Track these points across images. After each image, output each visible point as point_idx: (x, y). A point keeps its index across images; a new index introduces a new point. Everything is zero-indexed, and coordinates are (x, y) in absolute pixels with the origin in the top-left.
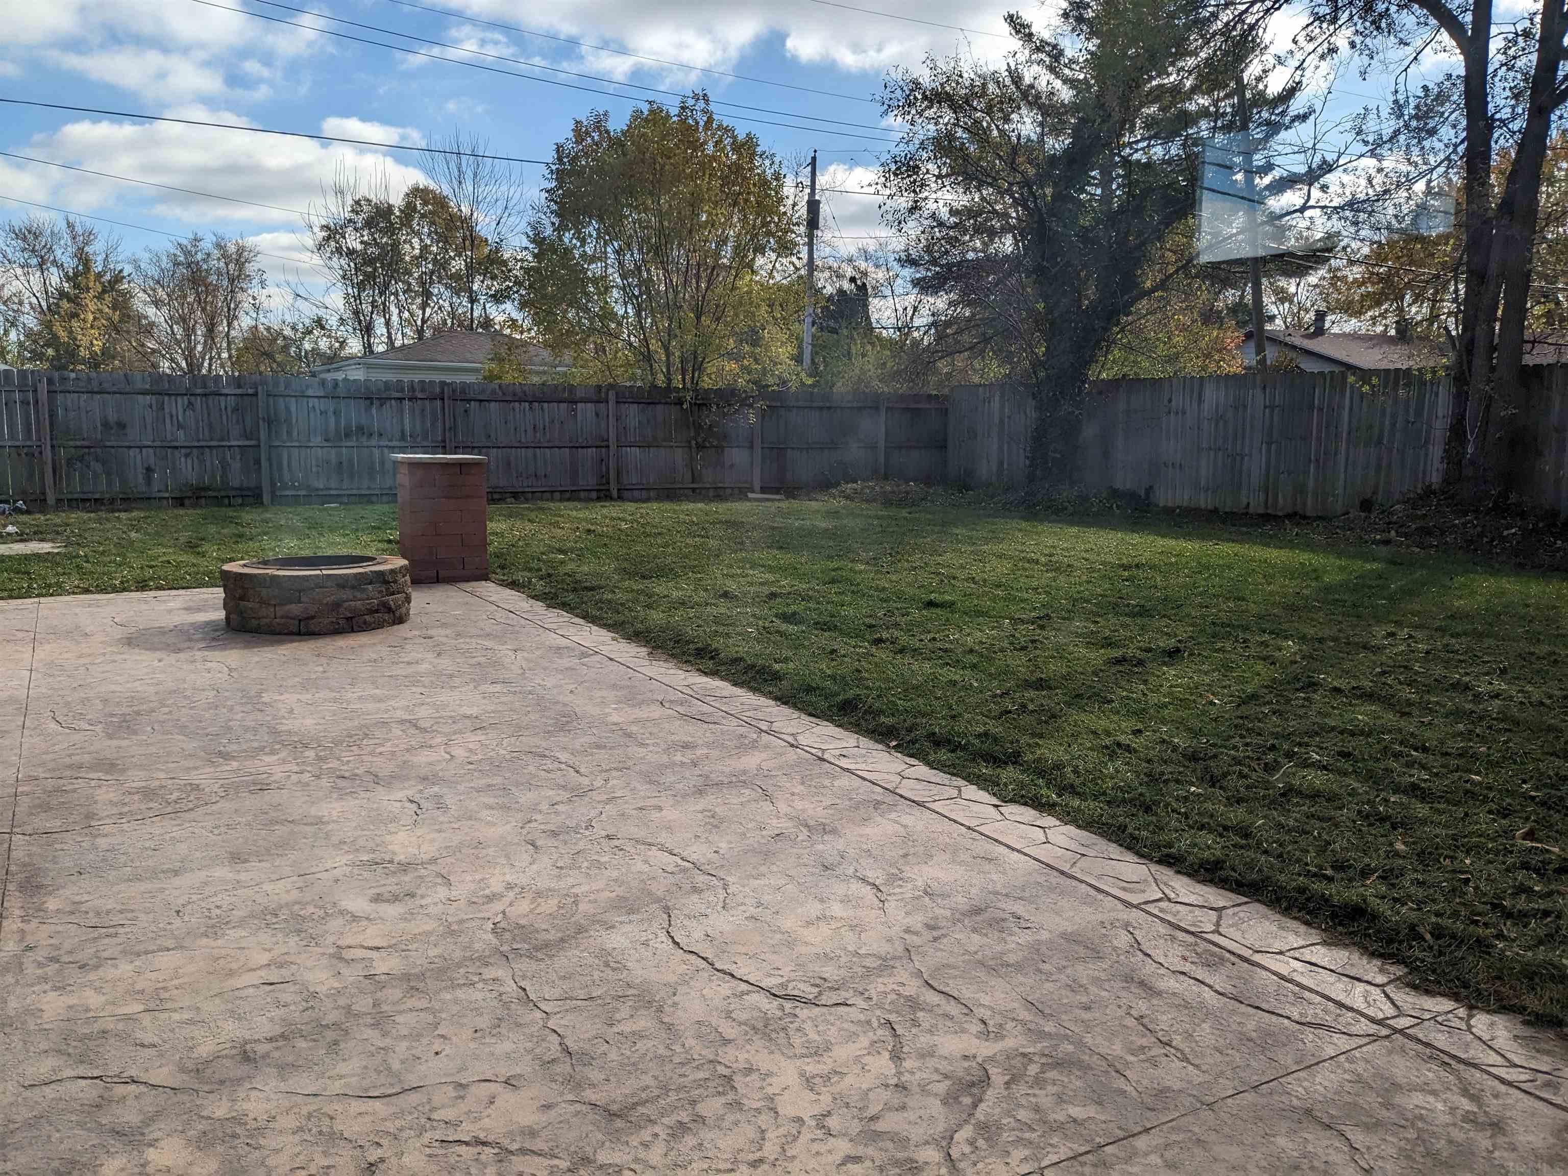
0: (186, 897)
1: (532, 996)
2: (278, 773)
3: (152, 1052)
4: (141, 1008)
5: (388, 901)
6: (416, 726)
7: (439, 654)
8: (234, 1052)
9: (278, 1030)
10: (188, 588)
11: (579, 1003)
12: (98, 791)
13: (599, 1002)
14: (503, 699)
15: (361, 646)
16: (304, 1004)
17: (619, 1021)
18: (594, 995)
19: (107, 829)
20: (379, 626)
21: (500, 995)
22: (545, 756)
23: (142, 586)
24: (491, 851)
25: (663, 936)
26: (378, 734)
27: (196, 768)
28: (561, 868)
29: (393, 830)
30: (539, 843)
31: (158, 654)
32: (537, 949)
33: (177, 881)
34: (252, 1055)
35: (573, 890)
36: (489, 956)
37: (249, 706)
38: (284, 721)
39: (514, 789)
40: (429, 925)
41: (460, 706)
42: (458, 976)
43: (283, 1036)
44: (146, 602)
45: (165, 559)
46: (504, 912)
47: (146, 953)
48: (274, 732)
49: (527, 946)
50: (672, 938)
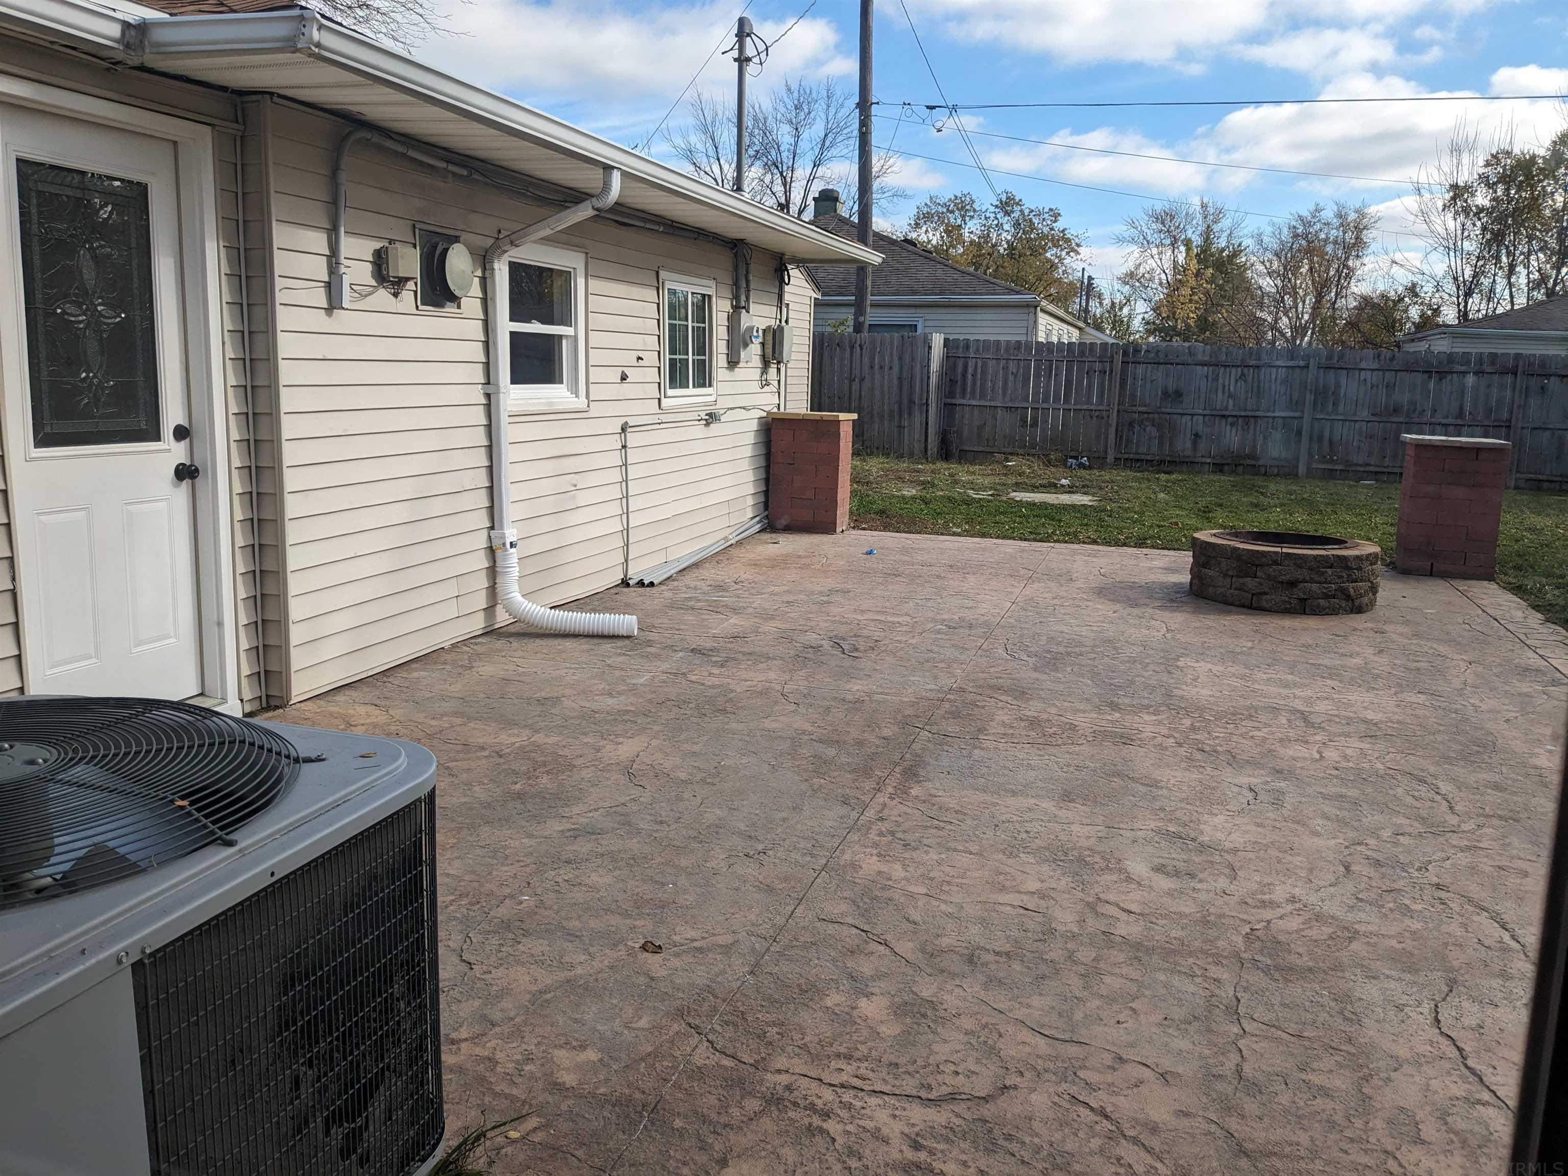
0: (1008, 816)
1: (1242, 1010)
2: (1147, 733)
3: (911, 927)
4: (925, 891)
5: (1167, 874)
6: (1305, 719)
7: (1380, 652)
8: (966, 952)
9: (1008, 947)
10: (1178, 549)
11: (1284, 1035)
12: (1000, 712)
13: (1307, 1043)
14: (1417, 712)
15: (1304, 629)
16: (1040, 935)
17: (1314, 1071)
18: (1306, 1034)
19: (987, 744)
20: (1334, 612)
21: (1212, 996)
22: (1425, 782)
23: (1141, 543)
24: (1297, 860)
25: (1426, 1007)
26: (1263, 718)
27: (1084, 712)
28: (1361, 900)
29: (1215, 811)
30: (1354, 868)
31: (1118, 606)
32: (1277, 968)
33: (1011, 801)
34: (976, 960)
35: (1356, 926)
36: (1226, 957)
37: (1162, 667)
38: (1184, 687)
39: (1365, 806)
40: (1188, 908)
41: (1366, 708)
42: (1184, 963)
43: (1007, 954)
44: (1137, 558)
45: (1174, 520)
46: (1269, 922)
47: (955, 850)
48: (1169, 695)
49: (1269, 962)
50: (1437, 1013)
